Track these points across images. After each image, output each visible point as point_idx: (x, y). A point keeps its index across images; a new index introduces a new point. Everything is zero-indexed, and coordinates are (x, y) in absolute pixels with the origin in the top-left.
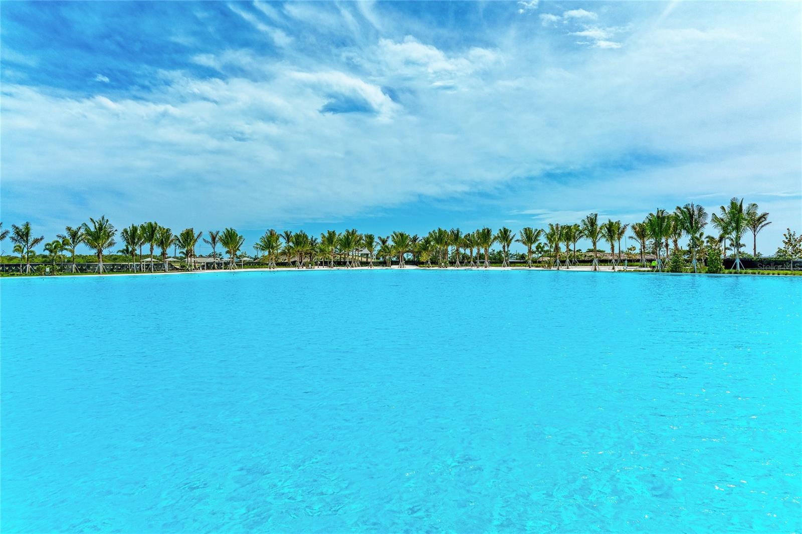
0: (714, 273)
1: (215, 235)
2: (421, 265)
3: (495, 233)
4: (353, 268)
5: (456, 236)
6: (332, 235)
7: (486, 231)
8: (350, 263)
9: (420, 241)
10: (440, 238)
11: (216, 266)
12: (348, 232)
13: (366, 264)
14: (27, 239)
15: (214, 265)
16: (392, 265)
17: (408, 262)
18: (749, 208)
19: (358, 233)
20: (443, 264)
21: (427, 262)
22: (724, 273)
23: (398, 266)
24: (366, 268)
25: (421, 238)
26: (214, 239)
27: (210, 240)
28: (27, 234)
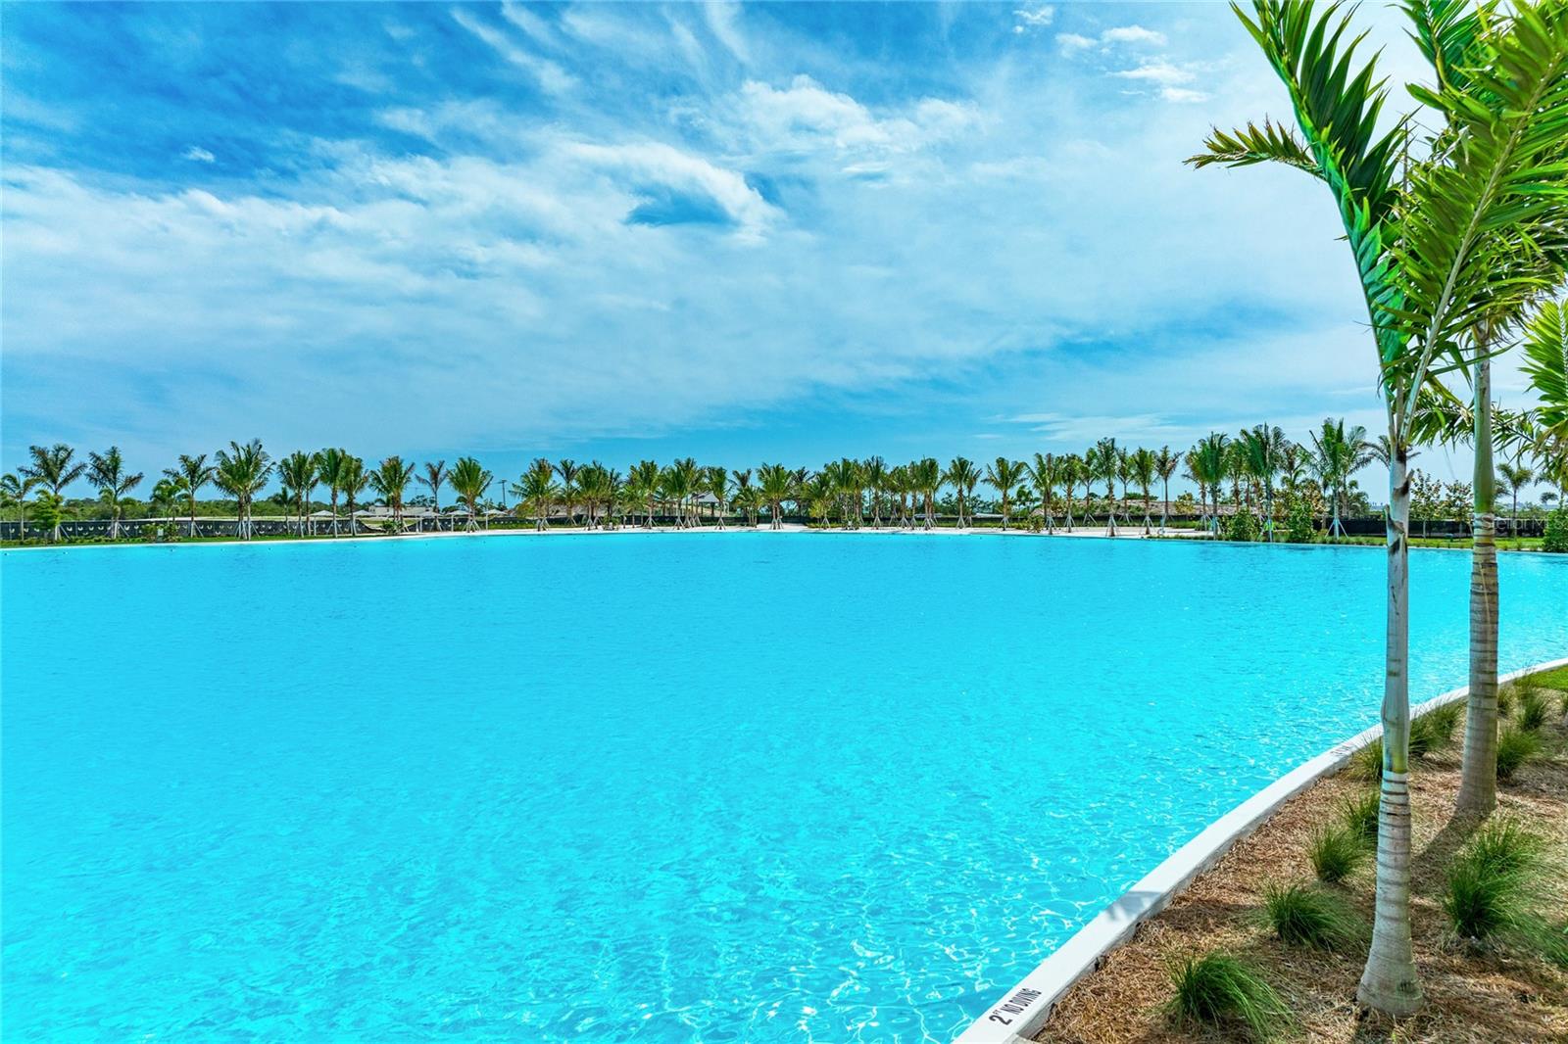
0: (1299, 541)
1: (436, 469)
2: (812, 525)
3: (945, 466)
4: (687, 530)
5: (875, 473)
6: (649, 469)
7: (928, 463)
8: (683, 519)
9: (811, 480)
10: (845, 475)
11: (439, 524)
12: (679, 463)
13: (711, 521)
14: (115, 478)
15: (436, 523)
16: (758, 523)
17: (789, 518)
18: (1352, 433)
19: (698, 465)
20: (850, 523)
21: (823, 517)
22: (1314, 543)
23: (769, 526)
24: (711, 529)
25: (811, 474)
26: (435, 475)
27: (427, 476)
28: (115, 469)
